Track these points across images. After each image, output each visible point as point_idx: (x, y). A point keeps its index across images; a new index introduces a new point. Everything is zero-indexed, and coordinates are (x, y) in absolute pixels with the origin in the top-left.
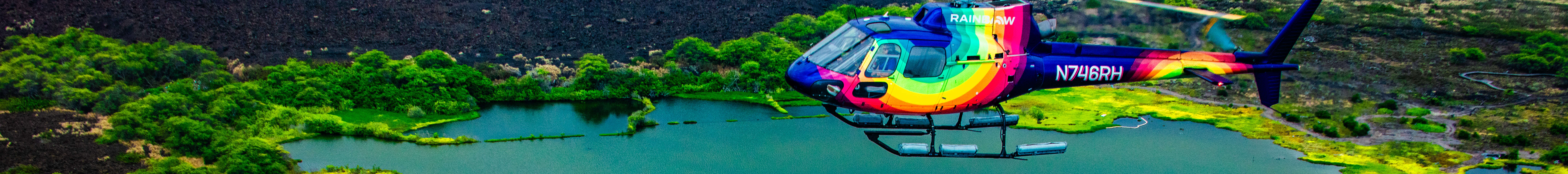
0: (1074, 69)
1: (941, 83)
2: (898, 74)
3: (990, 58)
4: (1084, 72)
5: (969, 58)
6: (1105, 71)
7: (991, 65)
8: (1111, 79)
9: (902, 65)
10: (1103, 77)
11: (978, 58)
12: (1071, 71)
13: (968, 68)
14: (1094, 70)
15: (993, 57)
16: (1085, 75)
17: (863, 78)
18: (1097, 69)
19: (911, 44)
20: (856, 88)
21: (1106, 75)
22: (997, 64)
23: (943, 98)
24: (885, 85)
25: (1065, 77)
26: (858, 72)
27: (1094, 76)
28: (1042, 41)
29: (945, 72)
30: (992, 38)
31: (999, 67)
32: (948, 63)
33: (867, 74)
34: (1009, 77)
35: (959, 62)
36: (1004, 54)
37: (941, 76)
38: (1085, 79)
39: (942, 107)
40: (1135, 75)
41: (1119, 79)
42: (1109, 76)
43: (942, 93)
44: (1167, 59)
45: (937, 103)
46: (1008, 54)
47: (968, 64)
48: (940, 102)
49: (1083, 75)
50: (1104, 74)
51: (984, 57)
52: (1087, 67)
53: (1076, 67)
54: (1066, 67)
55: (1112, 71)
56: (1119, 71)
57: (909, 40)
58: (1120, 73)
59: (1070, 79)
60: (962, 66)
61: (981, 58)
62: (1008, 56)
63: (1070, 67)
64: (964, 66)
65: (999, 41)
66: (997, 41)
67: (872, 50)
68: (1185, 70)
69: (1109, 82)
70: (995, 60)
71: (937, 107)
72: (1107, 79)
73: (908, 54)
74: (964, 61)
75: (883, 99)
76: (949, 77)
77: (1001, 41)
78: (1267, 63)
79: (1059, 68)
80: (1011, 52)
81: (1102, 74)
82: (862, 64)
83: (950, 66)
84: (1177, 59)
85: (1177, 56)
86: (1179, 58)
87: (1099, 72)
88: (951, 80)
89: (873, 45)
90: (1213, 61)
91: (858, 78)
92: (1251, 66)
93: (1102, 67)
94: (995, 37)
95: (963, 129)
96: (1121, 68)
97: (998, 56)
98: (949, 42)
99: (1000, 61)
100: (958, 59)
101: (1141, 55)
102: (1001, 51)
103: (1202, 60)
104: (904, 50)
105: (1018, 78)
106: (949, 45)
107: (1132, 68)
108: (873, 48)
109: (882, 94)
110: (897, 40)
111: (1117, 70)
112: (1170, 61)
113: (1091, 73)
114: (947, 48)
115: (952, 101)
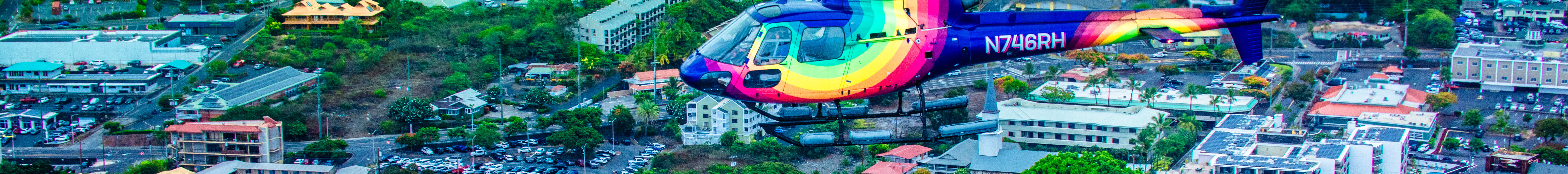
0: (1006, 39)
1: (842, 66)
2: (791, 59)
3: (898, 33)
4: (1018, 42)
5: (873, 36)
6: (1044, 39)
7: (901, 41)
8: (1053, 46)
9: (794, 49)
10: (1043, 46)
11: (883, 35)
12: (1002, 43)
13: (873, 47)
14: (1031, 38)
15: (903, 32)
16: (1021, 45)
17: (752, 67)
18: (1035, 37)
19: (803, 25)
20: (746, 78)
21: (1046, 43)
22: (908, 40)
23: (848, 81)
24: (777, 72)
25: (996, 49)
26: (747, 61)
27: (1031, 45)
28: (967, 11)
29: (846, 53)
30: (904, 13)
31: (911, 43)
32: (847, 43)
33: (756, 63)
34: (926, 53)
35: (860, 41)
36: (918, 28)
37: (842, 57)
38: (1021, 49)
39: (849, 91)
40: (1080, 41)
41: (1062, 46)
42: (1050, 44)
43: (845, 76)
44: (1120, 20)
45: (841, 88)
46: (922, 29)
47: (872, 42)
48: (845, 86)
49: (1018, 45)
50: (1043, 42)
51: (891, 33)
52: (1021, 36)
53: (1009, 37)
54: (996, 37)
55: (1053, 39)
56: (1060, 37)
57: (801, 21)
58: (1062, 40)
59: (1004, 50)
60: (865, 45)
61: (887, 35)
62: (922, 30)
63: (1001, 37)
64: (867, 44)
65: (912, 15)
66: (910, 16)
67: (760, 36)
68: (1141, 30)
69: (1051, 51)
70: (905, 36)
71: (842, 92)
72: (1047, 47)
73: (800, 36)
74: (866, 39)
75: (778, 88)
76: (851, 58)
77: (914, 14)
78: (1242, 16)
79: (988, 40)
80: (926, 26)
81: (1040, 42)
82: (751, 51)
83: (851, 46)
84: (1132, 20)
85: (1132, 16)
86: (1134, 18)
87: (1037, 41)
88: (854, 62)
89: (761, 31)
90: (1175, 18)
91: (747, 67)
92: (1221, 21)
93: (1040, 35)
94: (908, 11)
95: (905, 116)
96: (1063, 34)
97: (910, 31)
98: (848, 20)
99: (912, 36)
100: (859, 38)
101: (1087, 18)
102: (913, 26)
103: (1162, 18)
104: (795, 33)
105: (937, 54)
106: (847, 25)
107: (1077, 34)
108: (761, 33)
109: (776, 83)
110: (787, 23)
111: (1059, 36)
112: (1122, 22)
113: (1028, 42)
114: (846, 27)
115: (860, 84)
